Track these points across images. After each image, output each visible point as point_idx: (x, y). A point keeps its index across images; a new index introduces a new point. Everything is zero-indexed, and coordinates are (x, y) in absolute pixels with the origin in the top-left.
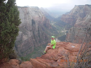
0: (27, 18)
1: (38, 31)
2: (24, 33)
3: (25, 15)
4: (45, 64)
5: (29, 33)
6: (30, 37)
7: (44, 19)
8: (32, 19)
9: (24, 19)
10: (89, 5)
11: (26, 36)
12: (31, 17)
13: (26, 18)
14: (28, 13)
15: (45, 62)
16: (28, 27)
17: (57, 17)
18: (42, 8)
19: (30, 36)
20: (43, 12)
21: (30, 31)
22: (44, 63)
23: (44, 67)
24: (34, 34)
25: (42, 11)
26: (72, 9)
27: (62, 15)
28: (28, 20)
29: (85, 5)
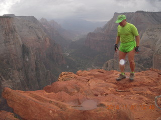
0: (12, 43)
1: (37, 69)
2: (4, 76)
3: (6, 34)
4: (57, 104)
5: (16, 74)
6: (18, 83)
7: (48, 43)
8: (21, 44)
9: (3, 44)
10: (145, 12)
11: (10, 80)
12: (20, 40)
13: (9, 42)
14: (12, 31)
15: (54, 101)
16: (12, 61)
17: (76, 38)
18: (43, 19)
19: (19, 81)
20: (47, 28)
21: (19, 70)
22: (50, 102)
23: (54, 112)
24: (27, 77)
25: (44, 26)
26: (109, 22)
27: (87, 33)
28: (13, 46)
29: (136, 12)
